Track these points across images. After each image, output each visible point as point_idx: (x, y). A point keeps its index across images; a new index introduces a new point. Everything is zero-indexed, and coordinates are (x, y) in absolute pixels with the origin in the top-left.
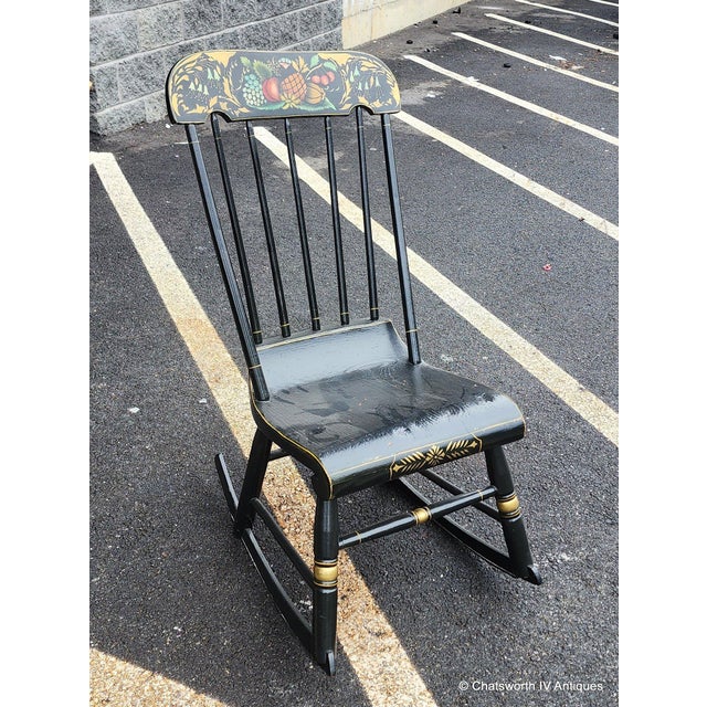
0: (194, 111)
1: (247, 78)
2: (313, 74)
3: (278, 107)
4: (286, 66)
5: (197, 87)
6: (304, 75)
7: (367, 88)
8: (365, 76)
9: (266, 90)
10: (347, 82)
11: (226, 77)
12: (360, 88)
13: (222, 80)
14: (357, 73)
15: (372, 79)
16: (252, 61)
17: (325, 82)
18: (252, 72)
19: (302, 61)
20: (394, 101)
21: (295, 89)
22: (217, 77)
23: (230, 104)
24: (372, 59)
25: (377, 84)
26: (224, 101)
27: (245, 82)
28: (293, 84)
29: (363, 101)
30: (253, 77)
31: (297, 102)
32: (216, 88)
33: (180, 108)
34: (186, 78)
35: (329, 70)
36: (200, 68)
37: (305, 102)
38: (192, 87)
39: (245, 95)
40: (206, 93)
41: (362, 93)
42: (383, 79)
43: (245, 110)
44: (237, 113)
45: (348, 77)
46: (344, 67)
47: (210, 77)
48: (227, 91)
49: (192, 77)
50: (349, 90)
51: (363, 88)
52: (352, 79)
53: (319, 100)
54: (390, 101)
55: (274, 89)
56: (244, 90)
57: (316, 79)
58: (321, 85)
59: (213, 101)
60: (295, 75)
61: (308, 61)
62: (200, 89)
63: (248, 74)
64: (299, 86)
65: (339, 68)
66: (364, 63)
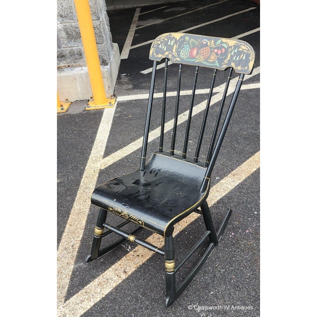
0: (157, 56)
1: (185, 46)
2: (215, 48)
3: (194, 60)
4: (204, 43)
5: (162, 47)
6: (211, 48)
7: (238, 59)
8: (239, 53)
9: (191, 52)
10: (229, 55)
11: (176, 44)
12: (234, 59)
13: (174, 45)
14: (236, 51)
15: (242, 55)
16: (190, 39)
17: (219, 53)
18: (188, 44)
19: (213, 41)
20: (248, 68)
21: (204, 54)
22: (172, 44)
23: (173, 56)
24: (247, 45)
25: (244, 58)
26: (171, 54)
27: (184, 47)
28: (205, 51)
29: (233, 65)
30: (188, 46)
31: (203, 60)
32: (170, 48)
33: (153, 54)
34: (159, 42)
35: (224, 47)
36: (166, 39)
37: (206, 60)
38: (160, 46)
39: (181, 53)
40: (165, 49)
41: (234, 61)
42: (248, 56)
43: (178, 59)
44: (175, 60)
45: (231, 52)
46: (231, 47)
47: (169, 43)
48: (174, 50)
49: (162, 42)
50: (228, 58)
51: (236, 58)
52: (232, 54)
53: (212, 61)
54: (246, 68)
55: (195, 52)
56: (182, 51)
57: (216, 51)
58: (217, 54)
59: (167, 53)
60: (207, 48)
61: (215, 42)
62: (163, 48)
63: (186, 44)
64: (207, 53)
65: (229, 47)
66: (242, 47)
